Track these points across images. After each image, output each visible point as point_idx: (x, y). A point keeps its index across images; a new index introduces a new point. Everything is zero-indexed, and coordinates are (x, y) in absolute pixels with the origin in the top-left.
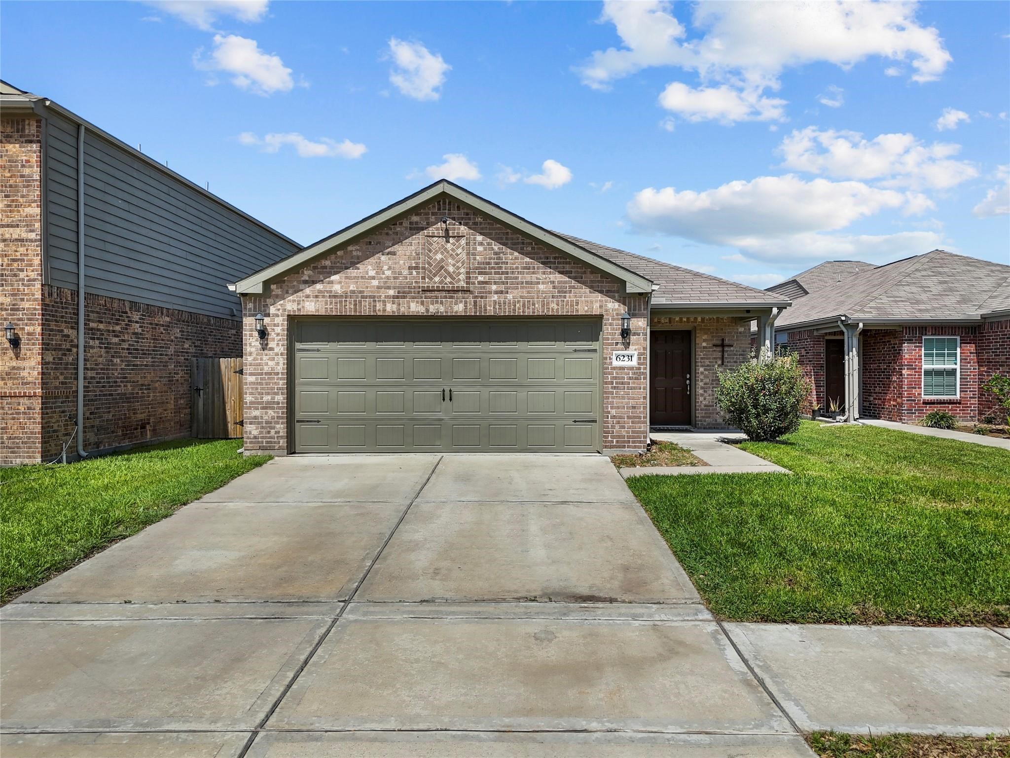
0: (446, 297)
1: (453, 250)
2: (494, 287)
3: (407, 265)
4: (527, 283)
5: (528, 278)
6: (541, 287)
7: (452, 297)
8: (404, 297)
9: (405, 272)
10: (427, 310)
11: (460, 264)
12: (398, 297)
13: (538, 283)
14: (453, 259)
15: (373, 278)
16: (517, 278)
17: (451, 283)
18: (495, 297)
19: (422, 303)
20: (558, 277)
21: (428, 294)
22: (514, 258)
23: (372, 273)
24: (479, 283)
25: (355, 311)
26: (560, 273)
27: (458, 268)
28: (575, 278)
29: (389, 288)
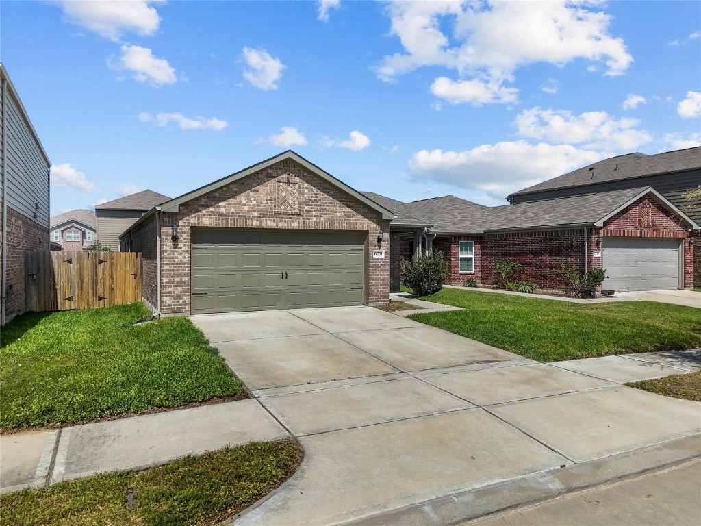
0: (287, 218)
1: (291, 191)
2: (314, 213)
3: (265, 198)
4: (331, 211)
5: (332, 209)
6: (339, 214)
7: (291, 218)
8: (264, 217)
9: (265, 202)
10: (277, 226)
11: (295, 199)
12: (260, 217)
13: (337, 212)
14: (292, 196)
15: (245, 205)
16: (326, 209)
17: (290, 210)
18: (315, 219)
19: (274, 221)
20: (347, 209)
21: (278, 216)
22: (323, 197)
23: (244, 202)
24: (306, 210)
25: (234, 225)
26: (348, 207)
27: (294, 201)
28: (355, 210)
29: (255, 211)
